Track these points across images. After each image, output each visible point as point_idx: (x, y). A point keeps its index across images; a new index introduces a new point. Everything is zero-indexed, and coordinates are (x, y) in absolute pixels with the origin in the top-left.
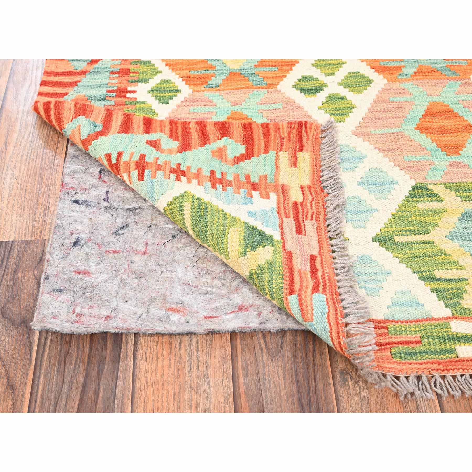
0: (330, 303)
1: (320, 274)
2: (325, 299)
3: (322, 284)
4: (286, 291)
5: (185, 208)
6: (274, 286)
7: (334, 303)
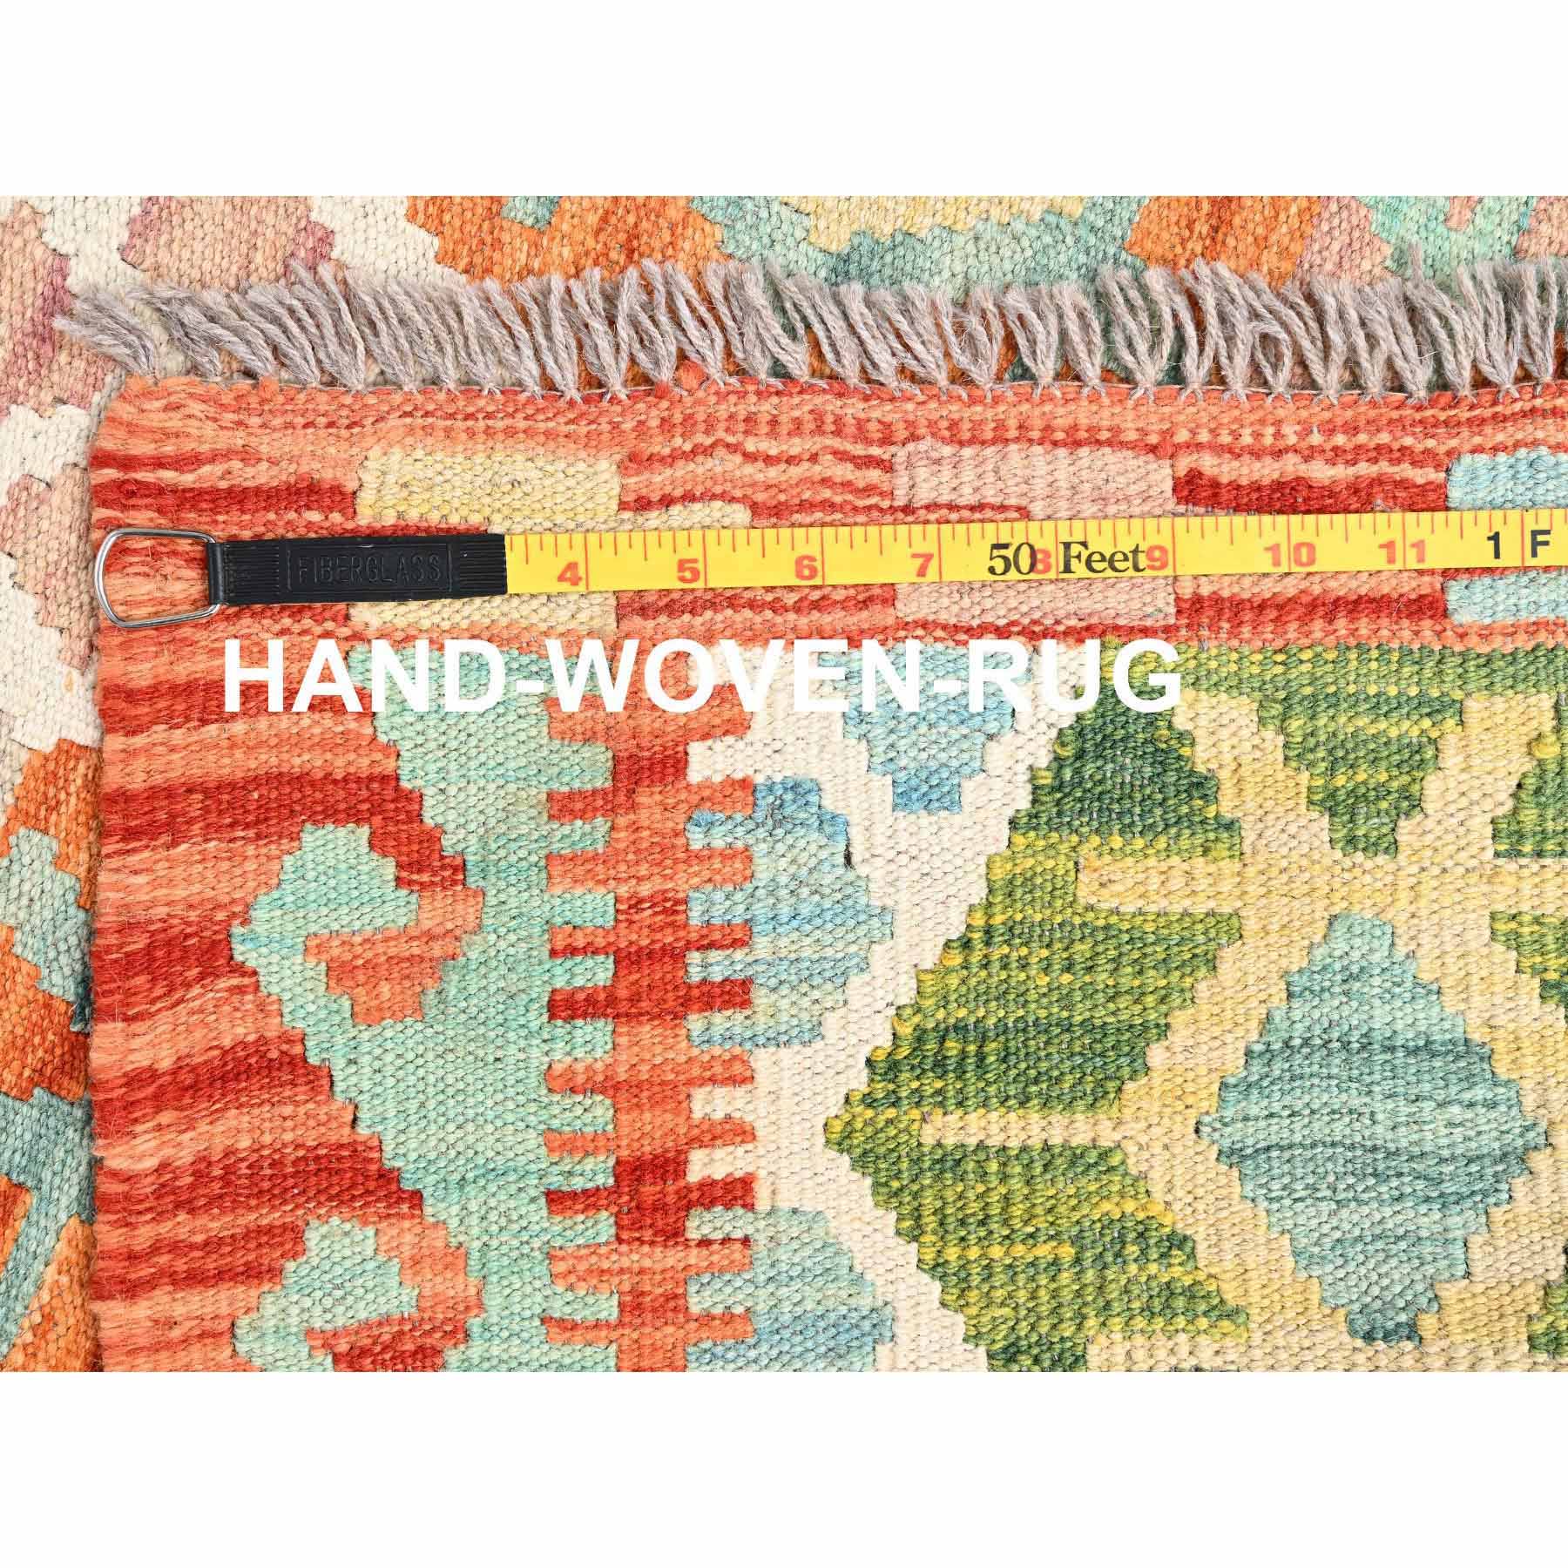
0: (1500, 437)
1: (1321, 472)
2: (1483, 459)
3: (1384, 467)
4: (1428, 633)
5: (950, 1141)
6: (1393, 691)
7: (1500, 420)
